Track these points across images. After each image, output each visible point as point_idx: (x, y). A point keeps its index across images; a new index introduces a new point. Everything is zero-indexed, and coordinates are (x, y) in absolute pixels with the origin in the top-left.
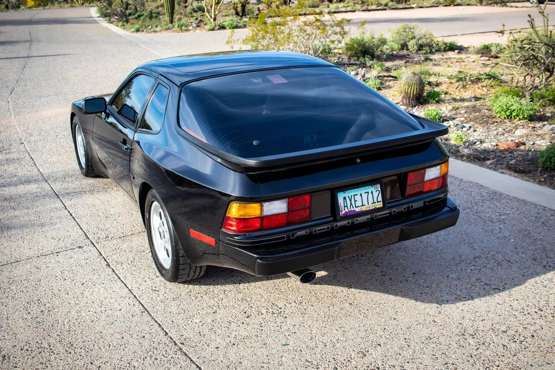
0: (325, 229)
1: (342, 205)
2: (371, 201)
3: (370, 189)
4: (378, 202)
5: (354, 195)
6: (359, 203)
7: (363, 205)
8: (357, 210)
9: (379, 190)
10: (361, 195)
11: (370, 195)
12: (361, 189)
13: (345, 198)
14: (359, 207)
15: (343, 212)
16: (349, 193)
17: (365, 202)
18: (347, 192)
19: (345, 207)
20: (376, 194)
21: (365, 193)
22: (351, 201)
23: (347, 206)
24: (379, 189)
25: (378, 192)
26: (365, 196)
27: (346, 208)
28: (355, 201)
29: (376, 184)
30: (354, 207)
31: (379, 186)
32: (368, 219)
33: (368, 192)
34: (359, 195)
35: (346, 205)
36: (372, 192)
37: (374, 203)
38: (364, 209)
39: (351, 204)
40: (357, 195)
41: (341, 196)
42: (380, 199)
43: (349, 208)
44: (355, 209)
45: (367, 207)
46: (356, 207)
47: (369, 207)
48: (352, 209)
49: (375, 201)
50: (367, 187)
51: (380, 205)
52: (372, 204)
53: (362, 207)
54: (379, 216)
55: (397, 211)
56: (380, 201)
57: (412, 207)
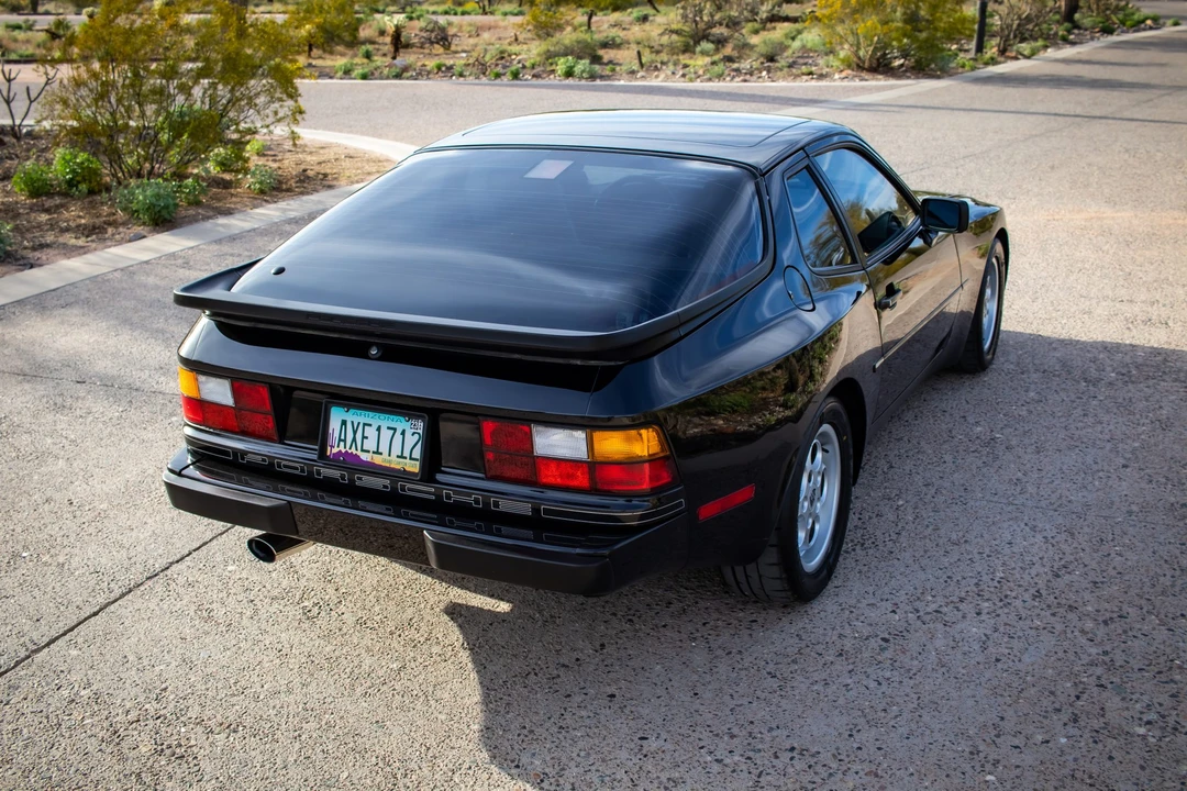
0: (297, 469)
1: (336, 434)
2: (396, 450)
3: (401, 423)
4: (411, 459)
5: (365, 425)
6: (370, 444)
7: (377, 452)
8: (364, 457)
9: (419, 434)
10: (379, 429)
11: (398, 437)
12: (383, 416)
13: (344, 423)
14: (369, 452)
15: (335, 450)
16: (356, 417)
17: (384, 448)
18: (352, 411)
19: (340, 440)
20: (411, 440)
21: (389, 428)
22: (355, 432)
23: (345, 441)
24: (421, 432)
25: (417, 436)
26: (386, 434)
27: (342, 444)
28: (364, 437)
29: (417, 417)
30: (359, 448)
31: (420, 424)
32: (385, 487)
33: (395, 430)
34: (375, 427)
35: (343, 437)
36: (403, 433)
38: (378, 460)
39: (354, 440)
40: (370, 425)
41: (337, 416)
42: (417, 453)
43: (348, 447)
44: (359, 453)
45: (385, 461)
46: (362, 450)
47: (390, 462)
48: (353, 450)
49: (406, 454)
50: (396, 418)
51: (414, 467)
52: (398, 457)
53: (375, 455)
54: (410, 489)
55: (455, 497)
56: (417, 460)
57: (496, 504)
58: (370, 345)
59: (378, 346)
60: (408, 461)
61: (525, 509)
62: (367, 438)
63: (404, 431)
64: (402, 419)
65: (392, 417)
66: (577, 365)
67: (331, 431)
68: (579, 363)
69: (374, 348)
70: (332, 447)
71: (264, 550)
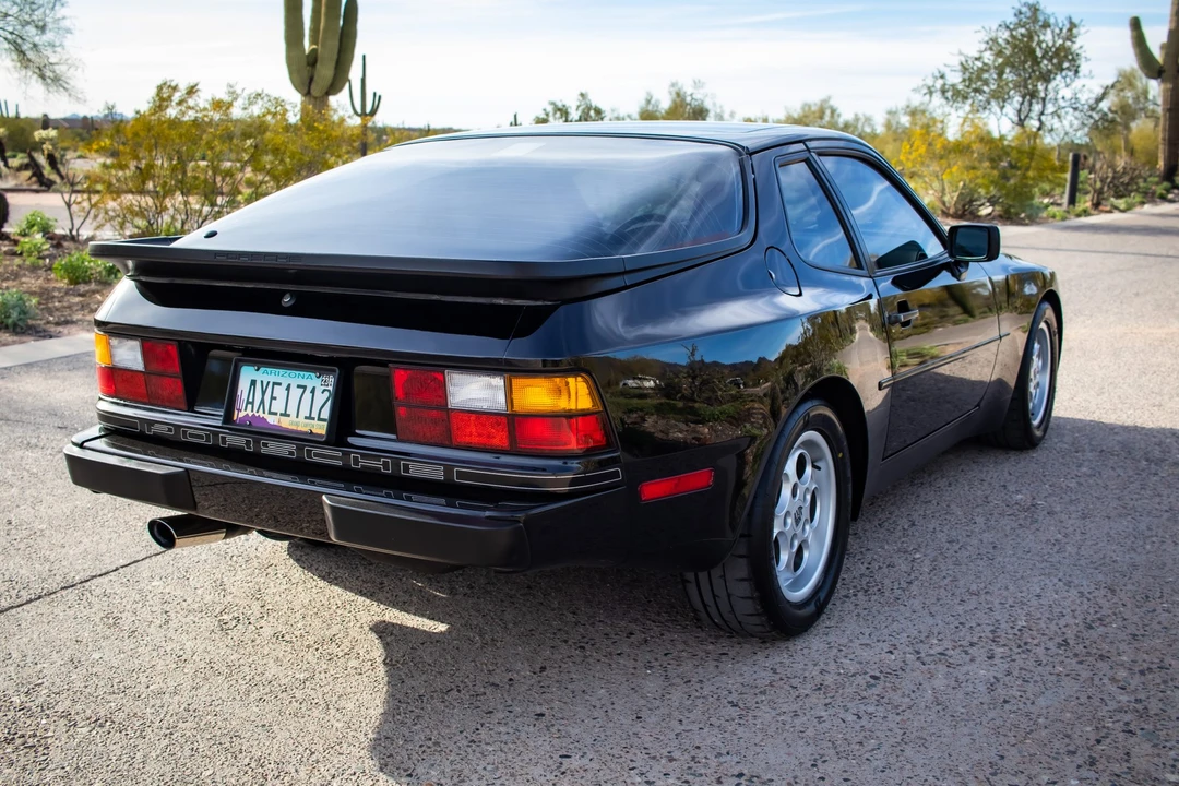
0: (201, 437)
1: (245, 397)
2: (305, 411)
3: (311, 380)
4: (319, 419)
5: (274, 384)
6: (278, 406)
7: (285, 414)
8: (272, 420)
9: (329, 391)
10: (288, 388)
11: (308, 394)
12: (293, 373)
13: (253, 383)
14: (276, 414)
15: (242, 414)
16: (266, 375)
17: (292, 410)
18: (262, 369)
19: (248, 402)
20: (321, 398)
21: (299, 386)
22: (264, 393)
23: (252, 403)
24: (331, 388)
25: (327, 394)
26: (296, 393)
27: (250, 406)
28: (273, 398)
29: (329, 372)
30: (267, 410)
31: (331, 380)
32: (291, 453)
33: (305, 387)
34: (285, 386)
35: (251, 400)
36: (313, 391)
37: (310, 418)
38: (286, 423)
39: (262, 402)
40: (280, 384)
41: (247, 374)
42: (326, 414)
43: (255, 410)
44: (266, 416)
45: (292, 424)
46: (270, 413)
47: (297, 424)
48: (261, 413)
49: (315, 415)
50: (307, 374)
51: (322, 428)
52: (306, 418)
53: (282, 418)
54: (317, 455)
55: (363, 463)
56: (324, 420)
57: (406, 468)
58: (283, 293)
59: (292, 293)
60: (316, 422)
61: (437, 473)
62: (275, 398)
63: (314, 388)
64: (313, 375)
65: (302, 373)
66: (501, 305)
67: (239, 393)
68: (502, 302)
69: (288, 295)
70: (239, 410)
71: (164, 534)
